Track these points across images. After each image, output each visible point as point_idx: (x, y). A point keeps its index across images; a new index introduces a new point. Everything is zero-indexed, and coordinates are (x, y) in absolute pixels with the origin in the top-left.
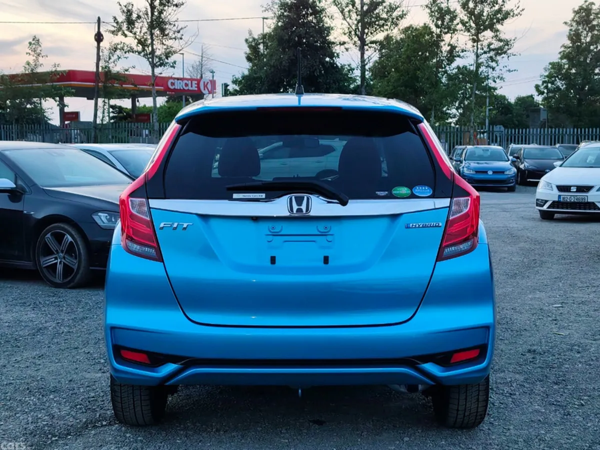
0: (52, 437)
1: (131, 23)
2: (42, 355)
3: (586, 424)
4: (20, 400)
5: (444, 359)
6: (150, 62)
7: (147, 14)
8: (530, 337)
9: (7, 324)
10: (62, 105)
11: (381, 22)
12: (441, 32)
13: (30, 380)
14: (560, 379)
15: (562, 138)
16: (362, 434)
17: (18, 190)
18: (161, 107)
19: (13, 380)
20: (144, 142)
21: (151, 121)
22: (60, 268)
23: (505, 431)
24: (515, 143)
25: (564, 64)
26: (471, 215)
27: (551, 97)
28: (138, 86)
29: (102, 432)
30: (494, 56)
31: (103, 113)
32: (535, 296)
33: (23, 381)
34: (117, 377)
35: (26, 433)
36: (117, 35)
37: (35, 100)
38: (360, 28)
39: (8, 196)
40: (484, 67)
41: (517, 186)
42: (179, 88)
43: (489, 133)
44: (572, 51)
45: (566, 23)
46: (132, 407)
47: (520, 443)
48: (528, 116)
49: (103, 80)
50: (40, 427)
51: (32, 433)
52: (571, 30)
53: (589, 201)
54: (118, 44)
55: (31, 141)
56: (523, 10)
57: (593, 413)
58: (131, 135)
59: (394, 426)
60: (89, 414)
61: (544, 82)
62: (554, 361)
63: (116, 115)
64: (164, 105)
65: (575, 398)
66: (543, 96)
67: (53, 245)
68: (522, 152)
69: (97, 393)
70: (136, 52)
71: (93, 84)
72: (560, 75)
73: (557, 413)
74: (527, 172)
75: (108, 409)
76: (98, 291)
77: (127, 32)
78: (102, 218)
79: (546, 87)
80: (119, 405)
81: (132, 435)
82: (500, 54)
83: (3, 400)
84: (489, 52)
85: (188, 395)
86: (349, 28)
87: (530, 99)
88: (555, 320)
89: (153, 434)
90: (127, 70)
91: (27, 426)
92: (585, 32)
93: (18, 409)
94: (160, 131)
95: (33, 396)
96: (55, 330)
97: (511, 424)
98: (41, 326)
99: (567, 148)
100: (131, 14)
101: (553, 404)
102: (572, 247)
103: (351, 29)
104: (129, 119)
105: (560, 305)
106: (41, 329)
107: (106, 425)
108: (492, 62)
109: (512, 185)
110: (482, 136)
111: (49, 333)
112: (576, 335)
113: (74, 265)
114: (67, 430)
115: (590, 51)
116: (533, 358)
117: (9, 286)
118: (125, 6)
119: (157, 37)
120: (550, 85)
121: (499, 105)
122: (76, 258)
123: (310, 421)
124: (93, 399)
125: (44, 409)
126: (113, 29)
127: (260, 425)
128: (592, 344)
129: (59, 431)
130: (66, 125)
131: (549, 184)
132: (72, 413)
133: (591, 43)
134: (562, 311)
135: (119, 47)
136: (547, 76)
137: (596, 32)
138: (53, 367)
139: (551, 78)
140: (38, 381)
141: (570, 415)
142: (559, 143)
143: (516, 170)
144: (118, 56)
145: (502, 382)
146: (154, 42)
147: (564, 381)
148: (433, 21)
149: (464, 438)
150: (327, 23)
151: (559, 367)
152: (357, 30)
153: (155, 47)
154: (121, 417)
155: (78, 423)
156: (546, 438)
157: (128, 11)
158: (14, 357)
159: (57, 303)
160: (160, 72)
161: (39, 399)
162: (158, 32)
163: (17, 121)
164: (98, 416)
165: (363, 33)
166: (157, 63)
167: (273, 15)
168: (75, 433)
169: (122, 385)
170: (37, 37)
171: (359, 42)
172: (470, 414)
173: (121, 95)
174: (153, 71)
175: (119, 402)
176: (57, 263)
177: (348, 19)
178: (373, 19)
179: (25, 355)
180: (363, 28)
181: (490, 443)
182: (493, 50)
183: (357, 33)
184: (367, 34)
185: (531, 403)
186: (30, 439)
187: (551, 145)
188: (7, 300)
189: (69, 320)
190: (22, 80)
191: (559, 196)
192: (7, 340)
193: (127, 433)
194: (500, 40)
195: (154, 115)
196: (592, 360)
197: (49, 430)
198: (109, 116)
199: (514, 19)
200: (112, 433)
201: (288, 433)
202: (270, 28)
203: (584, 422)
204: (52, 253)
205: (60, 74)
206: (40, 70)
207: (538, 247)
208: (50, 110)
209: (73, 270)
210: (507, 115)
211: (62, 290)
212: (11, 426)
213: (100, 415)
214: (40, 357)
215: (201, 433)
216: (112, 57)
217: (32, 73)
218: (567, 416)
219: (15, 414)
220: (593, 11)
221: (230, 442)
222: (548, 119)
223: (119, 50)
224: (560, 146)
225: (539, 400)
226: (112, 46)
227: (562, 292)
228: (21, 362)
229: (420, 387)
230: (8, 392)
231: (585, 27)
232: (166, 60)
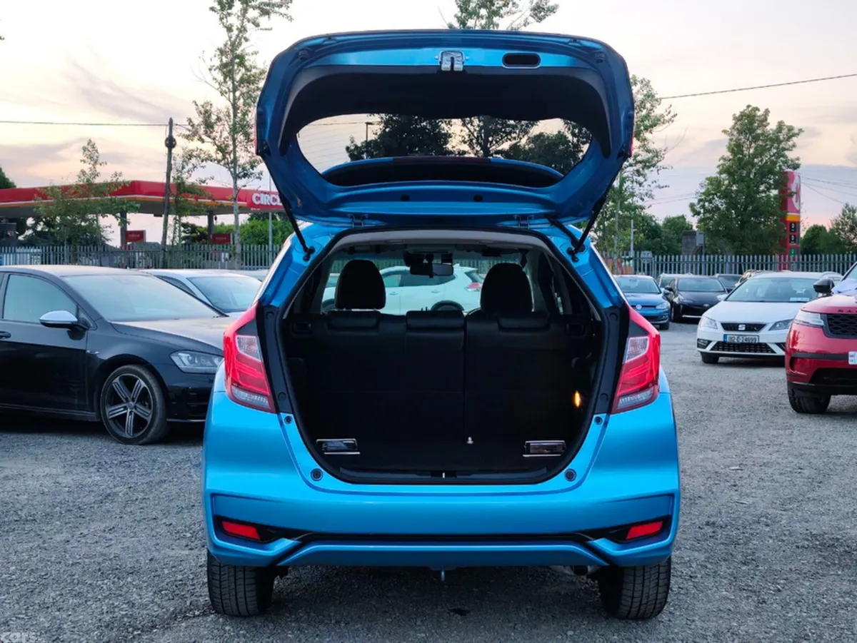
0: (133, 631)
1: (209, 126)
2: (114, 528)
3: (786, 614)
4: (90, 584)
5: (619, 534)
6: (231, 172)
7: (229, 116)
8: (707, 506)
9: (67, 489)
10: (124, 222)
11: (508, 130)
12: (578, 141)
13: (101, 559)
14: (748, 558)
15: (722, 266)
16: (516, 627)
17: (80, 324)
18: (243, 226)
19: (80, 558)
20: (223, 268)
21: (232, 243)
22: (130, 420)
23: (689, 623)
24: (666, 273)
25: (724, 180)
26: (650, 358)
27: (708, 218)
28: (216, 201)
29: (195, 624)
30: (641, 169)
31: (174, 233)
32: (706, 456)
33: (92, 560)
34: (218, 556)
35: (101, 626)
36: (192, 140)
37: (90, 216)
38: (483, 135)
39: (68, 331)
40: (629, 182)
41: (670, 323)
42: (265, 204)
43: (635, 261)
44: (733, 164)
45: (725, 131)
46: (234, 593)
47: (709, 638)
48: (679, 241)
49: (175, 194)
50: (118, 618)
51: (108, 625)
52: (731, 140)
53: (761, 341)
54: (193, 151)
55: (86, 265)
56: (675, 115)
57: (793, 600)
58: (208, 259)
59: (552, 616)
60: (177, 601)
61: (700, 200)
62: (739, 536)
63: (188, 235)
64: (247, 224)
65: (769, 582)
66: (699, 217)
67: (122, 391)
68: (676, 283)
69: (185, 576)
70: (215, 160)
71: (162, 198)
72: (719, 192)
73: (750, 601)
74: (681, 306)
75: (201, 596)
76: (175, 448)
77: (204, 137)
78: (183, 359)
79: (703, 207)
80: (218, 591)
81: (233, 627)
82: (649, 167)
83: (69, 583)
84: (635, 164)
85: (297, 578)
86: (470, 135)
87: (681, 220)
88: (735, 486)
89: (259, 627)
90: (204, 182)
91: (102, 617)
92: (748, 143)
93: (89, 595)
94: (242, 255)
95: (107, 579)
96: (127, 496)
97: (695, 615)
98: (109, 491)
99: (727, 278)
100: (209, 116)
101: (744, 589)
102: (744, 397)
103: (472, 137)
104: (203, 240)
105: (737, 468)
106: (109, 495)
107: (199, 616)
108: (639, 176)
109: (665, 321)
110: (627, 263)
111: (120, 500)
112: (762, 505)
113: (147, 416)
114: (152, 621)
115: (753, 165)
116: (714, 532)
117: (67, 441)
118: (203, 106)
119: (240, 143)
120: (707, 204)
121: (644, 227)
122: (150, 408)
123: (451, 611)
124: (181, 582)
125: (121, 595)
126: (188, 133)
127: (388, 615)
128: (781, 514)
129: (142, 623)
130: (129, 246)
131: (712, 321)
132: (156, 600)
133: (755, 156)
134: (741, 475)
135: (194, 153)
136: (703, 194)
137: (760, 143)
138: (128, 542)
139: (707, 196)
140: (111, 560)
141: (764, 602)
142: (718, 272)
143: (669, 304)
144: (193, 165)
145: (679, 562)
146: (237, 149)
147: (754, 560)
148: (569, 129)
149: (640, 632)
150: (444, 130)
151: (745, 544)
152: (480, 138)
153: (237, 155)
154: (218, 605)
155: (164, 612)
156: (740, 631)
157: (206, 112)
158: (79, 531)
159: (127, 463)
160: (243, 184)
161: (114, 583)
162: (242, 137)
163: (69, 241)
164: (188, 604)
165: (486, 141)
166: (240, 173)
167: (380, 120)
168: (161, 626)
169: (222, 565)
170: (93, 141)
171: (482, 152)
172: (648, 602)
173: (195, 210)
174: (235, 183)
175: (217, 587)
176: (126, 414)
177: (469, 126)
178: (498, 126)
179: (93, 527)
180: (487, 136)
181: (673, 638)
182: (640, 162)
183: (480, 141)
184: (492, 142)
185: (717, 587)
186: (106, 633)
187: (709, 274)
188: (66, 459)
189: (142, 484)
190: (75, 193)
191: (725, 336)
192: (68, 508)
193: (226, 625)
194: (648, 151)
195: (236, 235)
196: (785, 535)
197: (130, 622)
198: (179, 236)
199: (664, 126)
200: (207, 625)
201: (424, 626)
202: (376, 134)
203: (784, 612)
204: (121, 402)
205: (122, 185)
206: (97, 180)
207: (704, 397)
208: (108, 229)
209: (145, 422)
210: (653, 238)
211: (131, 447)
212: (81, 617)
213: (191, 604)
214: (110, 530)
215: (317, 625)
216: (186, 167)
217: (88, 185)
218: (761, 604)
219: (86, 602)
220: (757, 118)
221: (354, 637)
222: (705, 244)
223: (195, 158)
224: (719, 276)
225: (726, 584)
226: (186, 153)
227: (738, 451)
228: (87, 536)
229: (590, 569)
230: (75, 573)
231: (748, 136)
232: (251, 170)
